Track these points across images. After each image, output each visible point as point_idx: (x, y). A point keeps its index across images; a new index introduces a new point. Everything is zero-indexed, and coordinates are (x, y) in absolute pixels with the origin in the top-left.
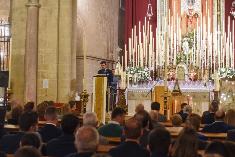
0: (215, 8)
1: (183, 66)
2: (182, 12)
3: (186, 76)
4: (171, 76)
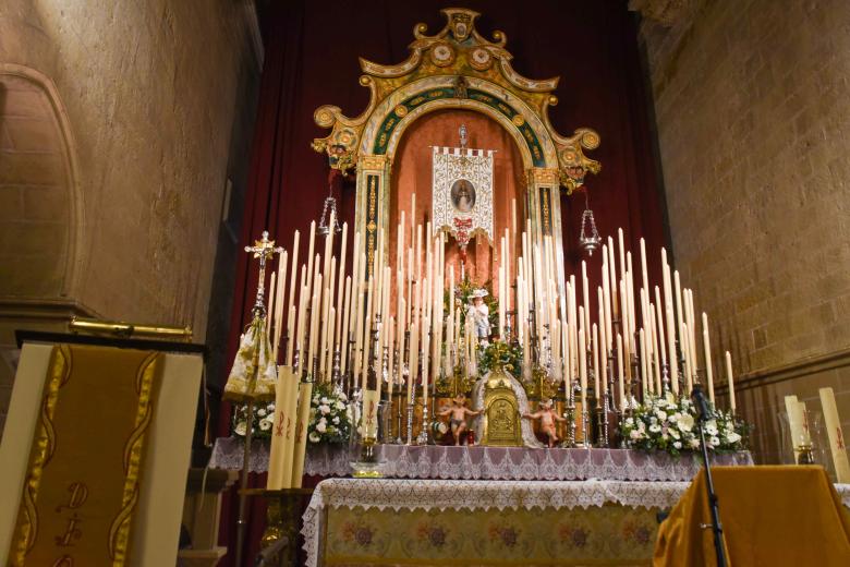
2: (437, 226)
3: (524, 424)
4: (458, 423)
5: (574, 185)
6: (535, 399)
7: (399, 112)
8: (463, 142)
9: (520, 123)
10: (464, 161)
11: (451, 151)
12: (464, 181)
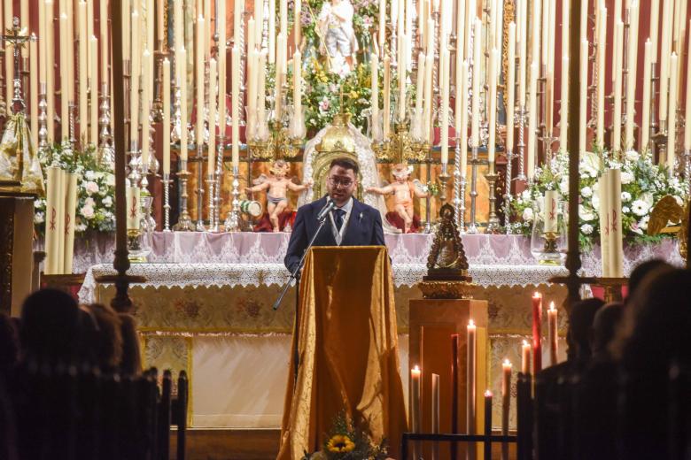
4: (275, 201)
6: (387, 166)
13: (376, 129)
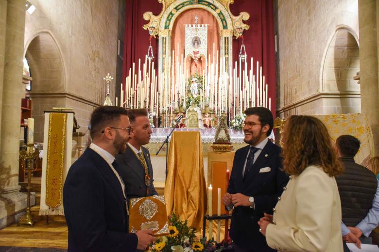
0: (223, 51)
1: (195, 109)
2: (186, 55)
3: (200, 122)
4: (180, 122)
5: (239, 35)
6: (204, 114)
7: (173, 12)
8: (196, 22)
9: (219, 12)
10: (196, 29)
11: (192, 26)
12: (196, 37)
13: (201, 106)
